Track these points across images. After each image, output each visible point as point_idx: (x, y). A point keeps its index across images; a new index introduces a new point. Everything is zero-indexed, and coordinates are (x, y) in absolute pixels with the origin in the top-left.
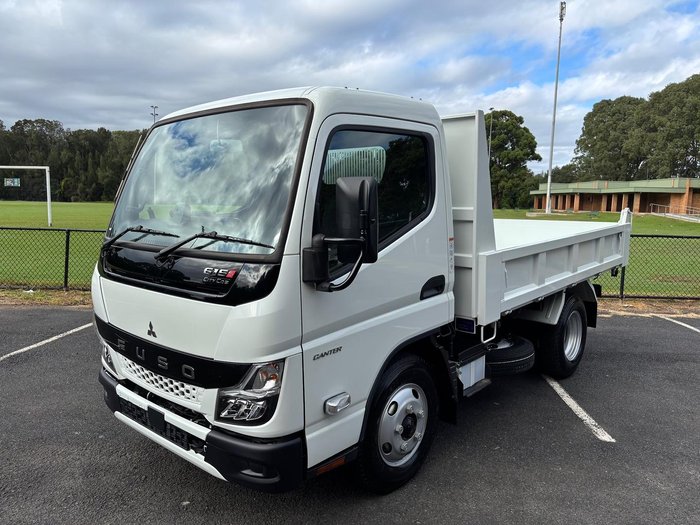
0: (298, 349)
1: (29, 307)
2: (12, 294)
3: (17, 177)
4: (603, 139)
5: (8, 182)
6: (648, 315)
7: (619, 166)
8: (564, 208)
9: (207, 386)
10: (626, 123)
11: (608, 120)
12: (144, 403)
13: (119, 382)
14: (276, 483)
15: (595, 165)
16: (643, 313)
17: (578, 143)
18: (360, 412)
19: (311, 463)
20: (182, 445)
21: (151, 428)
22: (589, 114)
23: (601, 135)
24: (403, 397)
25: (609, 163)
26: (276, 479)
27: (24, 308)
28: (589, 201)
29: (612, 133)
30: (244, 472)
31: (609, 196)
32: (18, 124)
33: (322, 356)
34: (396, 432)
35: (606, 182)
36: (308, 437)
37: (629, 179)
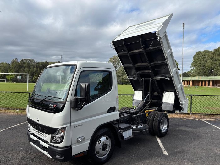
0: (70, 125)
1: (17, 115)
2: (12, 111)
3: (20, 76)
4: (200, 63)
5: (18, 77)
6: (198, 119)
7: (205, 72)
8: (187, 85)
9: (49, 134)
10: (207, 58)
11: (201, 58)
12: (35, 139)
13: (31, 134)
14: (63, 159)
15: (197, 71)
16: (197, 119)
17: (191, 64)
18: (88, 142)
19: (73, 154)
20: (43, 150)
21: (37, 146)
22: (195, 55)
23: (199, 62)
24: (103, 139)
25: (202, 71)
26: (63, 158)
27: (15, 115)
28: (195, 83)
29: (202, 61)
30: (56, 156)
31: (202, 81)
32: (22, 60)
33: (76, 127)
34: (100, 149)
35: (200, 77)
36: (72, 147)
37: (208, 76)
